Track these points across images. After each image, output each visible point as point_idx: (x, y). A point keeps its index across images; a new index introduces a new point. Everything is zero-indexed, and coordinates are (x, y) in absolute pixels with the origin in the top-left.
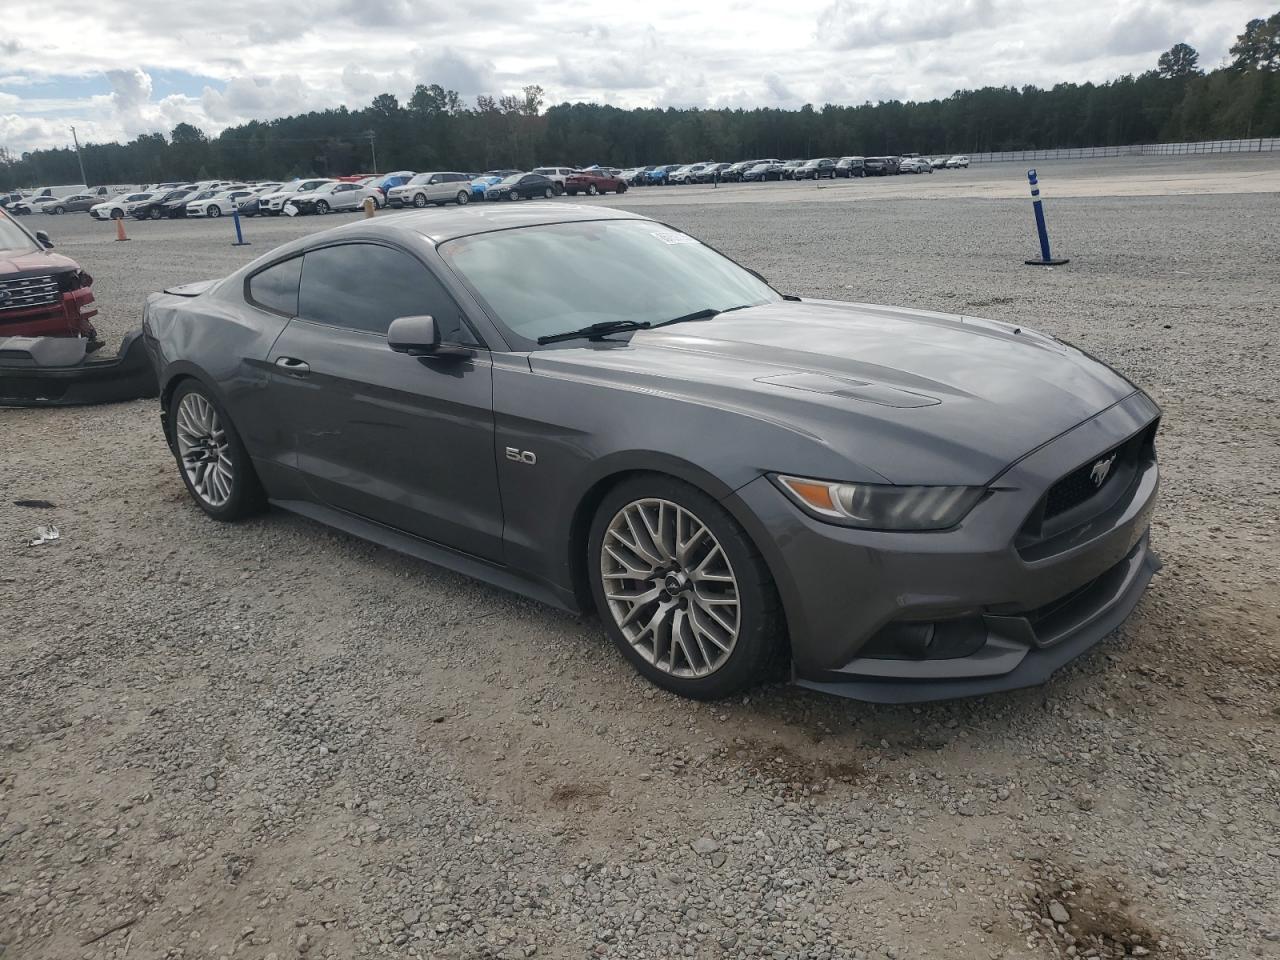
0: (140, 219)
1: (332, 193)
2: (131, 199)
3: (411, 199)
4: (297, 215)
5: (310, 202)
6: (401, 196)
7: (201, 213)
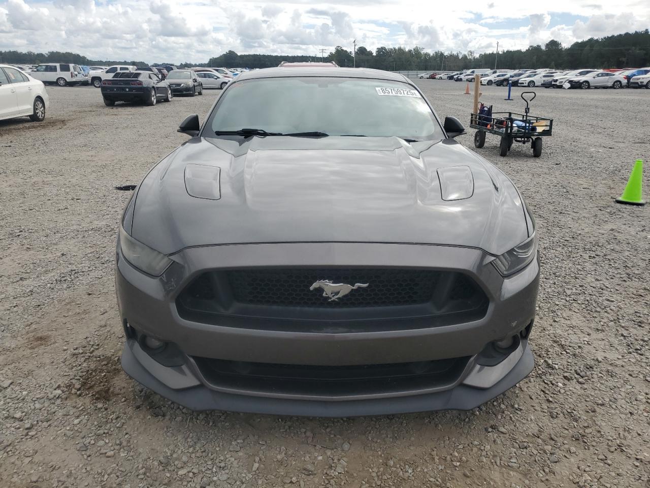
0: (498, 86)
1: (594, 77)
2: (498, 76)
3: (645, 83)
4: (569, 88)
5: (578, 82)
6: (639, 81)
7: (525, 85)
